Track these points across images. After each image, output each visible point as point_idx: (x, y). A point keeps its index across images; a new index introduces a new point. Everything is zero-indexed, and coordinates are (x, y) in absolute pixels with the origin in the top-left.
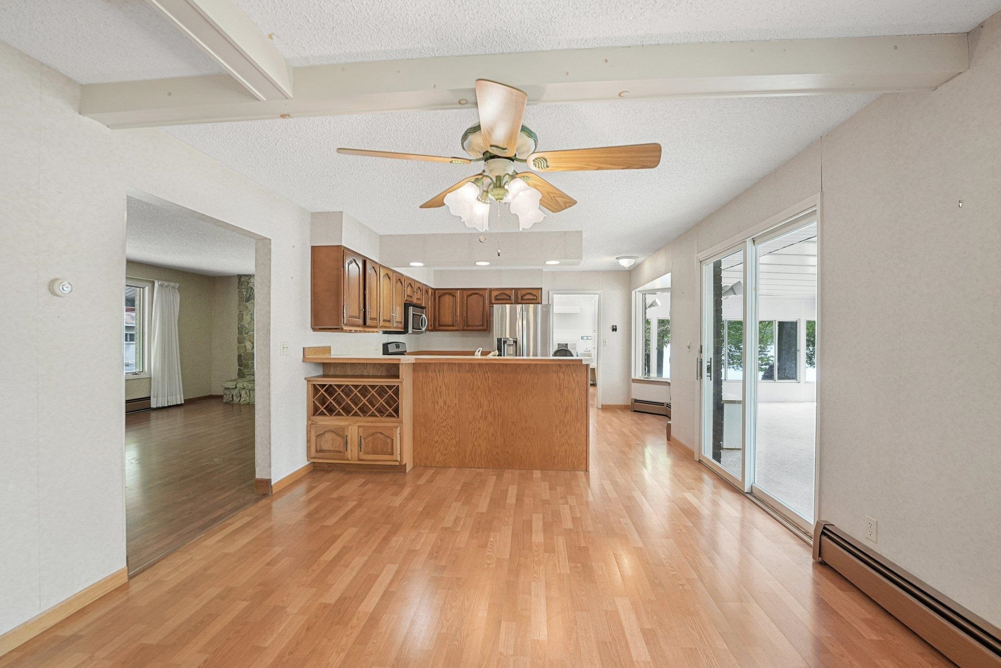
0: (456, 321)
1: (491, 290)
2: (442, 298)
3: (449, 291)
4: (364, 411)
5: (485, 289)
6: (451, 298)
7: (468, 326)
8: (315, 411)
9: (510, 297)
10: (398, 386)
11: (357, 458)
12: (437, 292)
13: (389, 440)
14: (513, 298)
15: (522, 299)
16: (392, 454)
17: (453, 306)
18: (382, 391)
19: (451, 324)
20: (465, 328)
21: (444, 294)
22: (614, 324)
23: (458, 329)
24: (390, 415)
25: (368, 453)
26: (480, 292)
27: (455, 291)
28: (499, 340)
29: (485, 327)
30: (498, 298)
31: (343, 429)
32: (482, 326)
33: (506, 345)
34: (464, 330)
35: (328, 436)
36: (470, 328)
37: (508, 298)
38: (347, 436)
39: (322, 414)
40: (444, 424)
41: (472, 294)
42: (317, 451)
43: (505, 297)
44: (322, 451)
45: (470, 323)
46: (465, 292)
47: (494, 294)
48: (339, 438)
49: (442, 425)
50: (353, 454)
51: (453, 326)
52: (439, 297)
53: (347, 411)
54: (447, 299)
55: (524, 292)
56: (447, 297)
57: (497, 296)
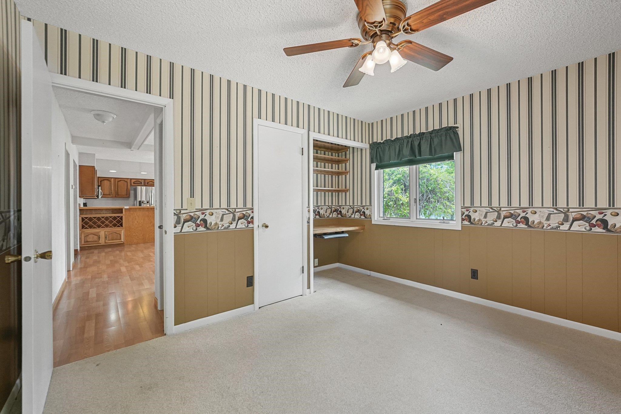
0: (111, 193)
1: (131, 179)
2: (102, 182)
3: (107, 179)
4: (107, 226)
5: (128, 179)
6: (108, 182)
7: (118, 195)
8: (83, 227)
9: (141, 183)
10: (122, 216)
11: (104, 242)
12: (99, 178)
13: (119, 235)
14: (143, 183)
15: (147, 184)
16: (120, 239)
17: (110, 186)
18: (115, 218)
19: (108, 194)
20: (117, 196)
21: (104, 180)
23: (112, 196)
24: (119, 226)
25: (109, 240)
26: (125, 180)
27: (110, 179)
28: (140, 202)
29: (128, 196)
30: (135, 183)
31: (98, 232)
32: (126, 195)
33: (143, 204)
34: (116, 197)
35: (91, 236)
36: (120, 196)
37: (140, 183)
38: (100, 235)
39: (86, 228)
40: (138, 229)
41: (120, 181)
42: (84, 242)
43: (139, 182)
44: (87, 242)
45: (119, 194)
46: (116, 180)
47: (133, 181)
48: (96, 237)
49: (136, 230)
50: (102, 241)
51: (110, 195)
52: (101, 181)
53: (99, 226)
54: (106, 183)
55: (148, 181)
56: (106, 181)
57: (134, 182)
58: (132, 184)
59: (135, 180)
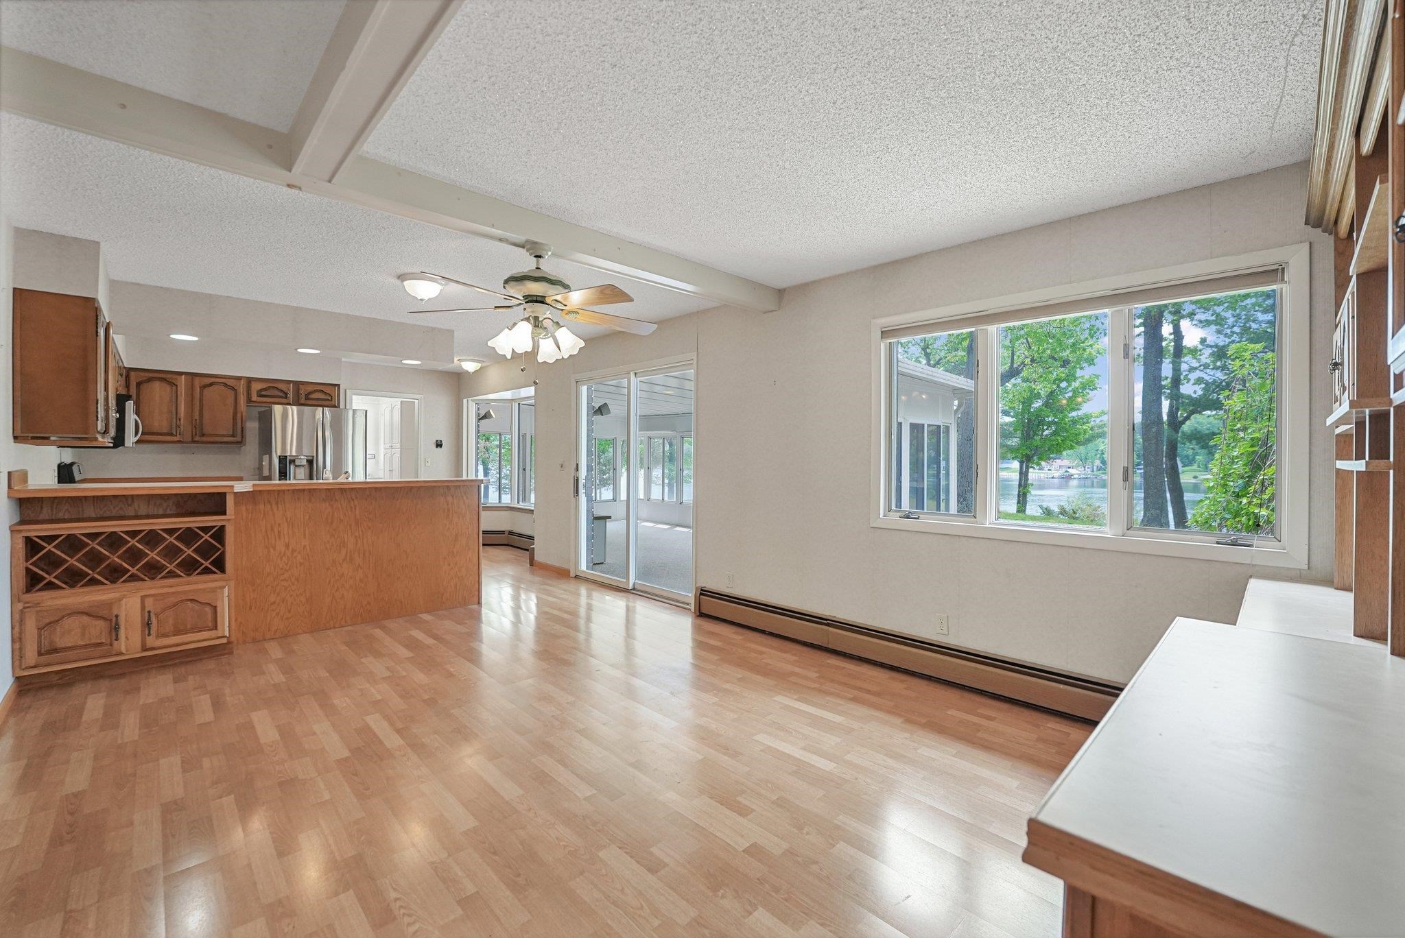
0: (178, 426)
1: (250, 381)
2: (144, 387)
3: (162, 376)
4: (153, 570)
5: (239, 378)
6: (168, 388)
7: (203, 435)
8: (33, 582)
9: (286, 394)
10: (223, 527)
11: (139, 645)
12: (132, 374)
13: (208, 610)
14: (291, 395)
15: (307, 397)
16: (215, 628)
17: (171, 401)
18: (188, 536)
19: (163, 430)
20: (197, 439)
21: (150, 380)
22: (439, 439)
23: (181, 439)
24: (207, 571)
25: (165, 635)
26: (229, 382)
27: (175, 376)
28: (283, 460)
29: (238, 438)
30: (263, 393)
31: (109, 605)
32: (233, 436)
33: (292, 467)
34: (193, 442)
35: (72, 623)
36: (204, 439)
37: (281, 394)
38: (117, 616)
39: (51, 586)
40: (286, 575)
41: (211, 384)
42: (40, 654)
43: (276, 393)
44: (55, 650)
45: (207, 430)
46: (197, 379)
47: (256, 387)
48: (101, 623)
49: (282, 578)
50: (129, 643)
51: (171, 434)
52: (139, 384)
53: (115, 574)
54: (158, 391)
55: (310, 388)
56: (157, 386)
57: (262, 390)
58: (254, 398)
59: (264, 386)
